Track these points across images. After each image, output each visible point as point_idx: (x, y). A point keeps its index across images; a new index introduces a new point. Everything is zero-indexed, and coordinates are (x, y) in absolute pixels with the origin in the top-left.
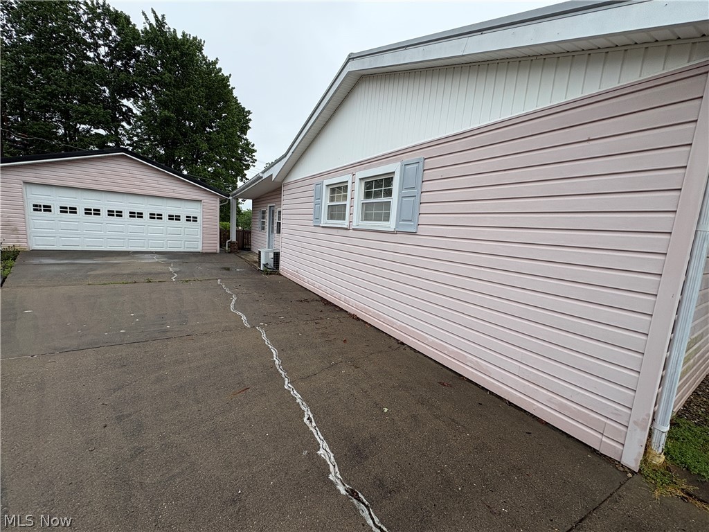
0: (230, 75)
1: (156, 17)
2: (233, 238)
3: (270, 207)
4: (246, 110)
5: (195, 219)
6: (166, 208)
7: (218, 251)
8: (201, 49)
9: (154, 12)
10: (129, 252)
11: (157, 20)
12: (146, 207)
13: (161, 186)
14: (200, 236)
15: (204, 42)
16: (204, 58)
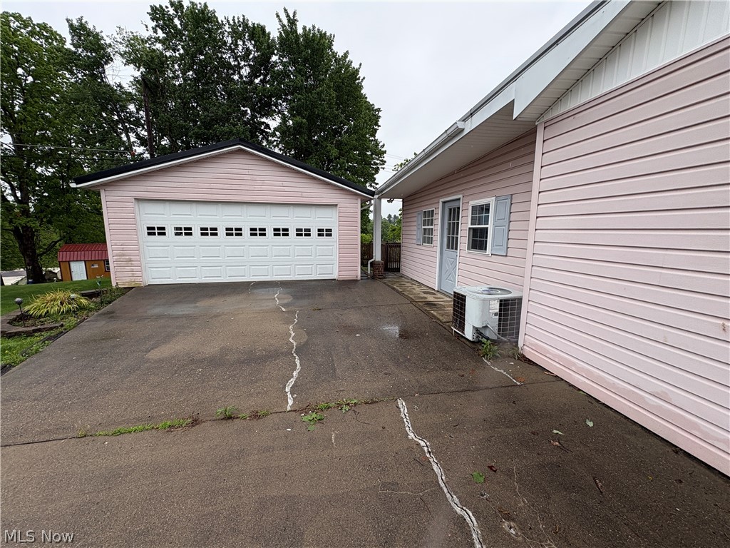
0: (360, 65)
1: (288, 16)
2: (377, 255)
3: (444, 202)
4: (376, 108)
5: (329, 233)
6: (292, 220)
7: (359, 278)
8: (331, 44)
9: (285, 10)
10: (249, 283)
11: (289, 20)
12: (269, 219)
13: (286, 189)
14: (336, 257)
15: (334, 36)
16: (334, 54)
